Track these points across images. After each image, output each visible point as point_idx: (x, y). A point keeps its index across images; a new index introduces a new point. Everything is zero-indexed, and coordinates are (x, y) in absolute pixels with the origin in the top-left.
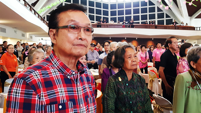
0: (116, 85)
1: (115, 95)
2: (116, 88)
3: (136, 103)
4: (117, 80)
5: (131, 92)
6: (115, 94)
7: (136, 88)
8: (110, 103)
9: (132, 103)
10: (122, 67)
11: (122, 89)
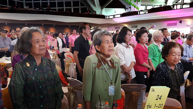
0: (24, 71)
1: (24, 82)
2: (24, 74)
3: (46, 87)
4: (25, 66)
5: (41, 77)
6: (23, 80)
7: (46, 72)
8: (18, 91)
9: (42, 87)
10: (30, 52)
11: (31, 74)
